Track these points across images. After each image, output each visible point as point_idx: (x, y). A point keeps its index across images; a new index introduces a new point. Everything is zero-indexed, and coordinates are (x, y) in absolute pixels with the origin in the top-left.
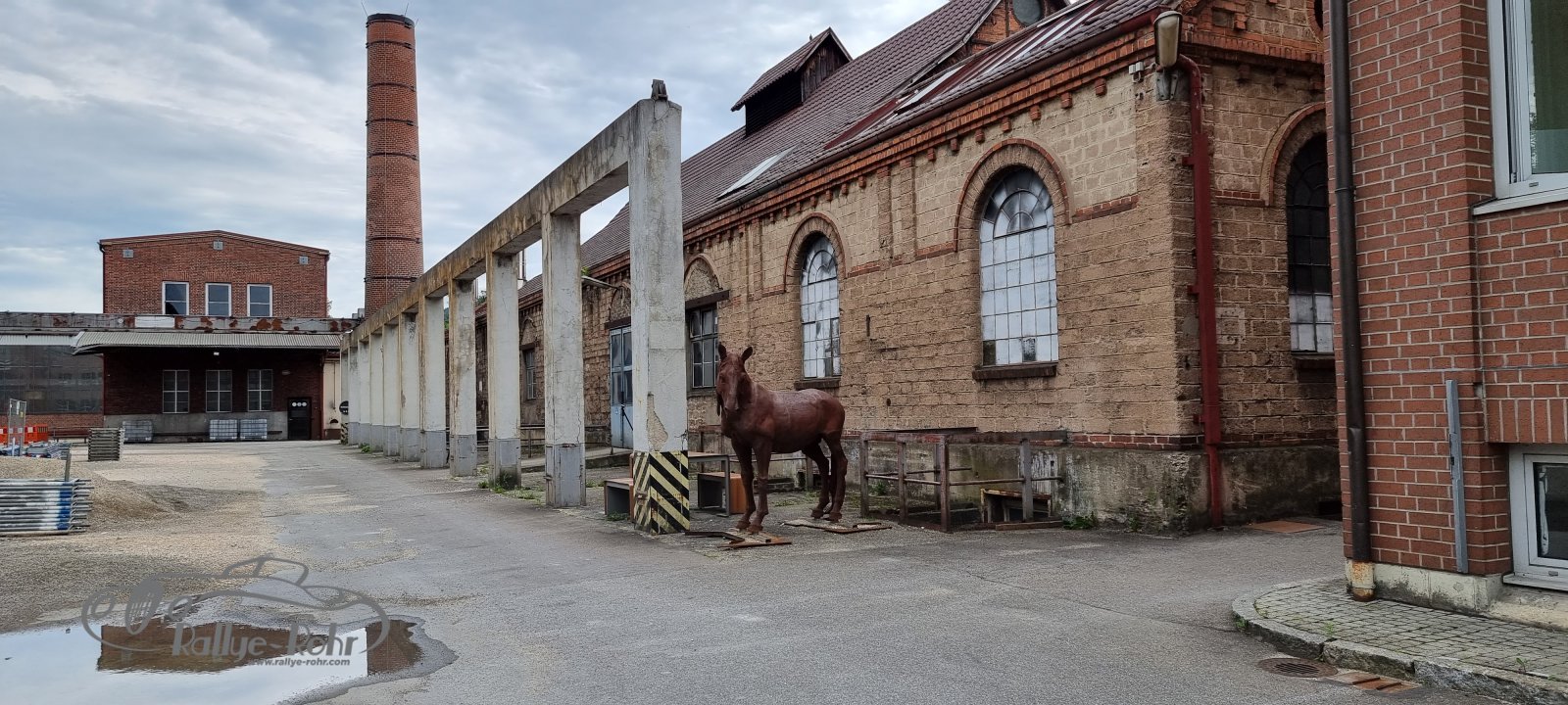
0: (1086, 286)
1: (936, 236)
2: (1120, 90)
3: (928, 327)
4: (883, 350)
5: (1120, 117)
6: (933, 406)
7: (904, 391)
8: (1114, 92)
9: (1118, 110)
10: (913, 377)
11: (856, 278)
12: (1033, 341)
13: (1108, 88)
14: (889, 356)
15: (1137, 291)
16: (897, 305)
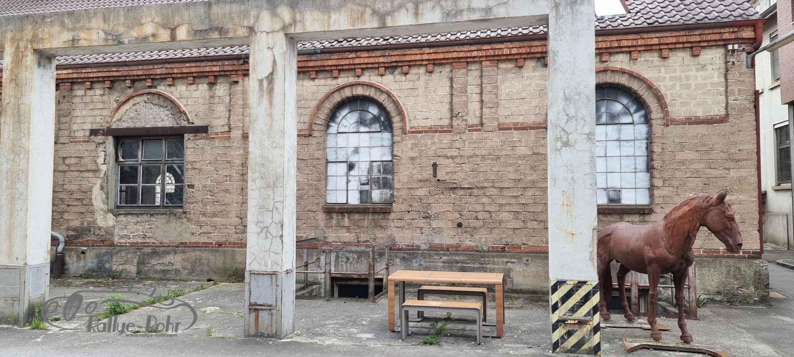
0: (683, 162)
1: (522, 117)
2: (712, 56)
3: (512, 176)
4: (456, 188)
5: (710, 71)
6: (517, 229)
7: (480, 217)
8: (706, 56)
9: (710, 67)
10: (493, 208)
11: (420, 135)
12: (618, 191)
13: (702, 53)
14: (462, 192)
15: (729, 169)
16: (475, 159)
